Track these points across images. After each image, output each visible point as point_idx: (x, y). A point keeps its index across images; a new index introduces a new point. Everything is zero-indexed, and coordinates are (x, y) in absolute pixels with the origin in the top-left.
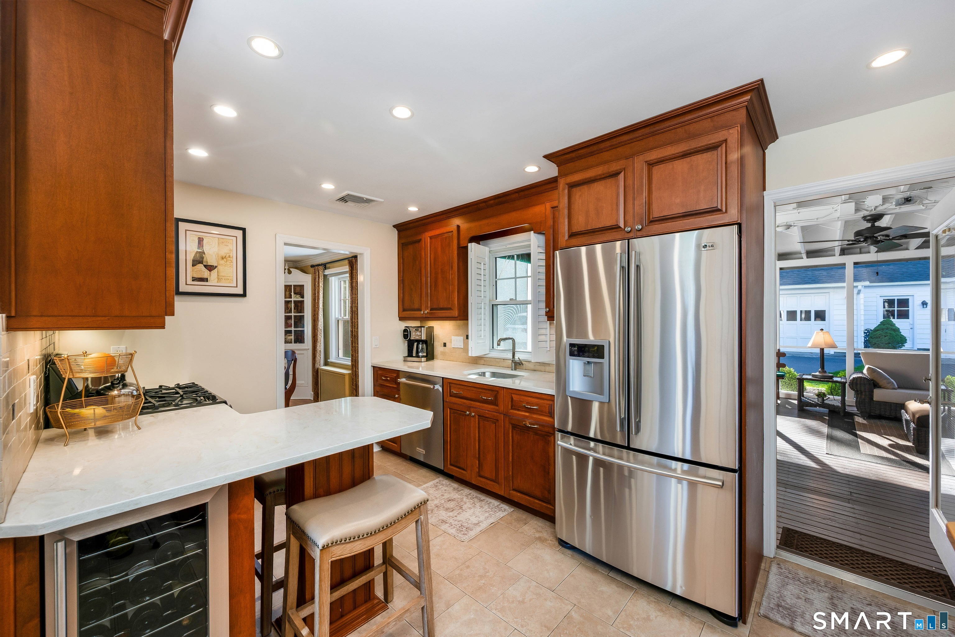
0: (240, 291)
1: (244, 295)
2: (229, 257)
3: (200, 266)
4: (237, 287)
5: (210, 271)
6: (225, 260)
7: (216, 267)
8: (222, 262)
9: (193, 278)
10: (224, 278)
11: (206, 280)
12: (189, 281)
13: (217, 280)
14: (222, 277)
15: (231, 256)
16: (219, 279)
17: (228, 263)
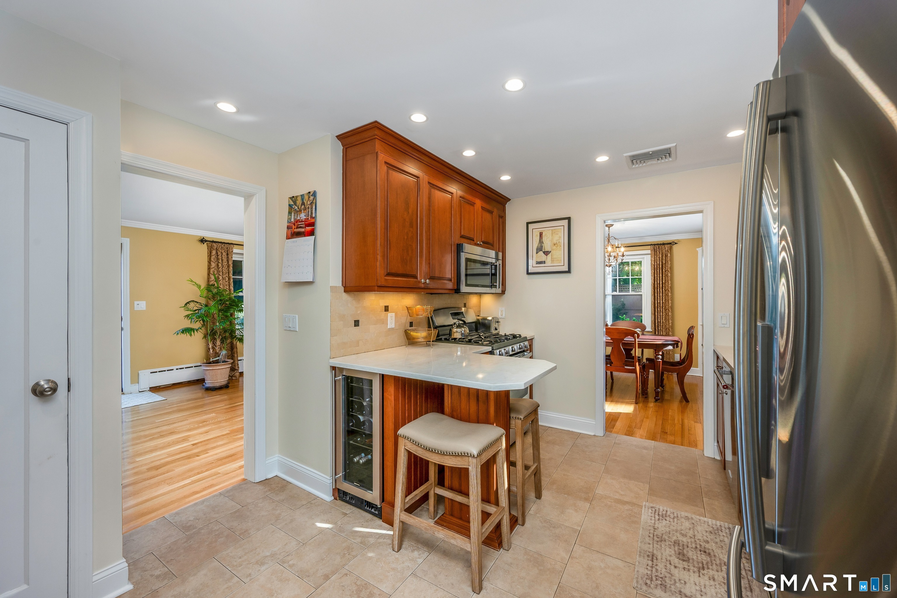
0: (566, 269)
1: (569, 271)
2: (559, 242)
3: (541, 253)
4: (564, 265)
5: (547, 255)
6: (556, 245)
7: (550, 252)
8: (554, 247)
9: (536, 262)
10: (555, 259)
11: (544, 262)
12: (535, 265)
13: (551, 261)
14: (554, 259)
15: (560, 242)
16: (552, 261)
17: (558, 248)
